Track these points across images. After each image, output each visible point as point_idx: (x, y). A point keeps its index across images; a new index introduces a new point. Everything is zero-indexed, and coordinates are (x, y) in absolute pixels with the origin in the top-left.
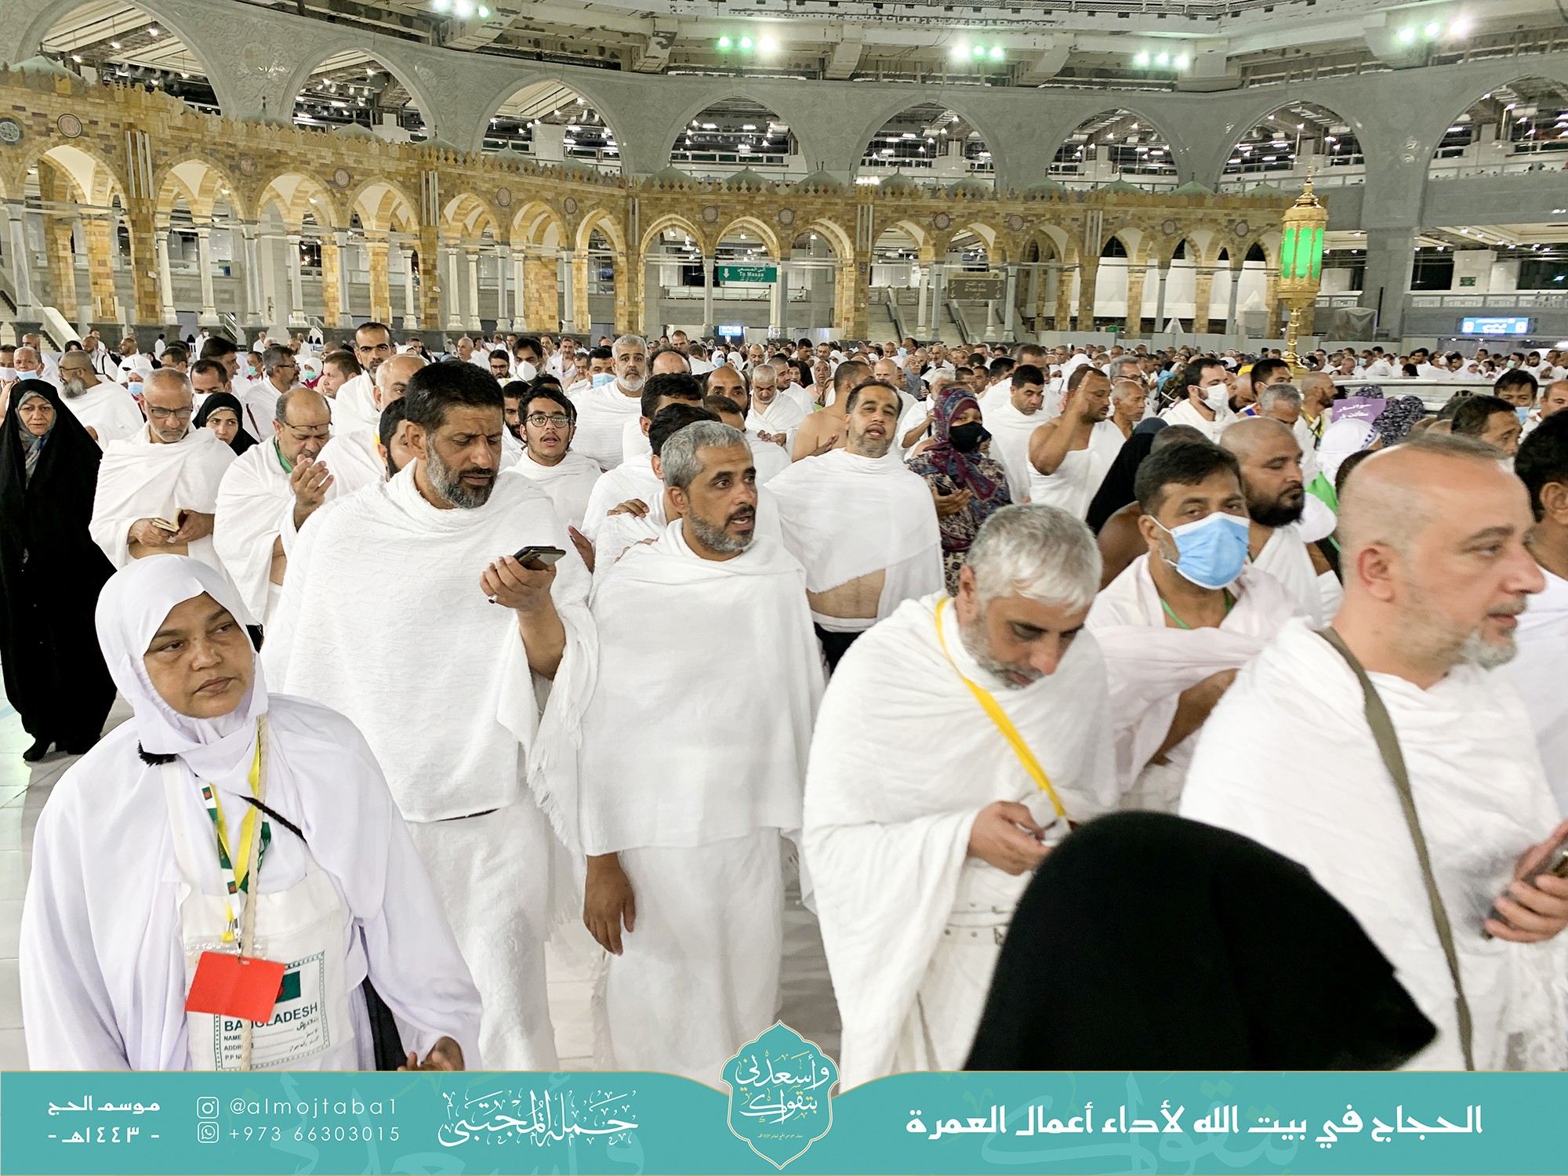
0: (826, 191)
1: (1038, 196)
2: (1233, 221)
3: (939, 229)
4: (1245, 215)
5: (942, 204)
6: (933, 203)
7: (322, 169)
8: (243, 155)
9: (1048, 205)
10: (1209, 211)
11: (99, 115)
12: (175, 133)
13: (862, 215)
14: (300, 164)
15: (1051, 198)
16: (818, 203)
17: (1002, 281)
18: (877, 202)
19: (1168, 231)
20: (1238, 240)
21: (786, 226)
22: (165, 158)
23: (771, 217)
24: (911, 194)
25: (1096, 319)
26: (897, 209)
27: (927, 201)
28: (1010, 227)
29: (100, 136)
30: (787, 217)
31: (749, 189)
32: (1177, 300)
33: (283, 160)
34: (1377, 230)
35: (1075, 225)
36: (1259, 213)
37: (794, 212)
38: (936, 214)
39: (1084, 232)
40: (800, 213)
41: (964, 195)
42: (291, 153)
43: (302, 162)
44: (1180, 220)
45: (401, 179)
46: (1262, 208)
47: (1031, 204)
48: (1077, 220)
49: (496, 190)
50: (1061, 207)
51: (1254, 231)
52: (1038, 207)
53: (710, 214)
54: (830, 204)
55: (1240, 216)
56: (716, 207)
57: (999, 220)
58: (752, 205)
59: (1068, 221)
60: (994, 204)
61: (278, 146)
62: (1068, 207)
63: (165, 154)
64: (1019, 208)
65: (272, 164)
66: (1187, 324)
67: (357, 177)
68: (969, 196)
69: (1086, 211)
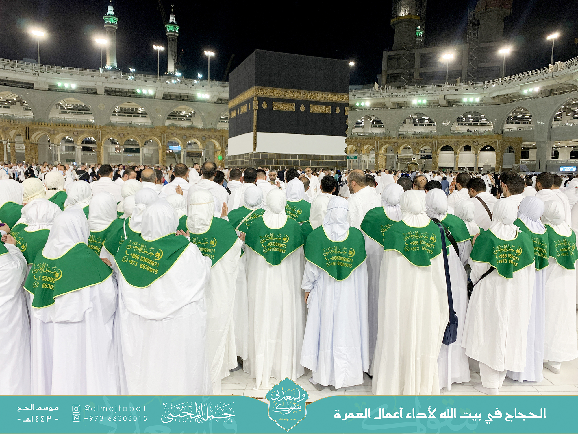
5: (396, 140)
6: (394, 140)
9: (423, 139)
37: (361, 144)
46: (482, 138)
47: (418, 139)
51: (480, 144)
52: (420, 140)
57: (410, 143)
60: (409, 140)
62: (428, 140)
64: (415, 141)
68: (403, 138)
69: (433, 141)
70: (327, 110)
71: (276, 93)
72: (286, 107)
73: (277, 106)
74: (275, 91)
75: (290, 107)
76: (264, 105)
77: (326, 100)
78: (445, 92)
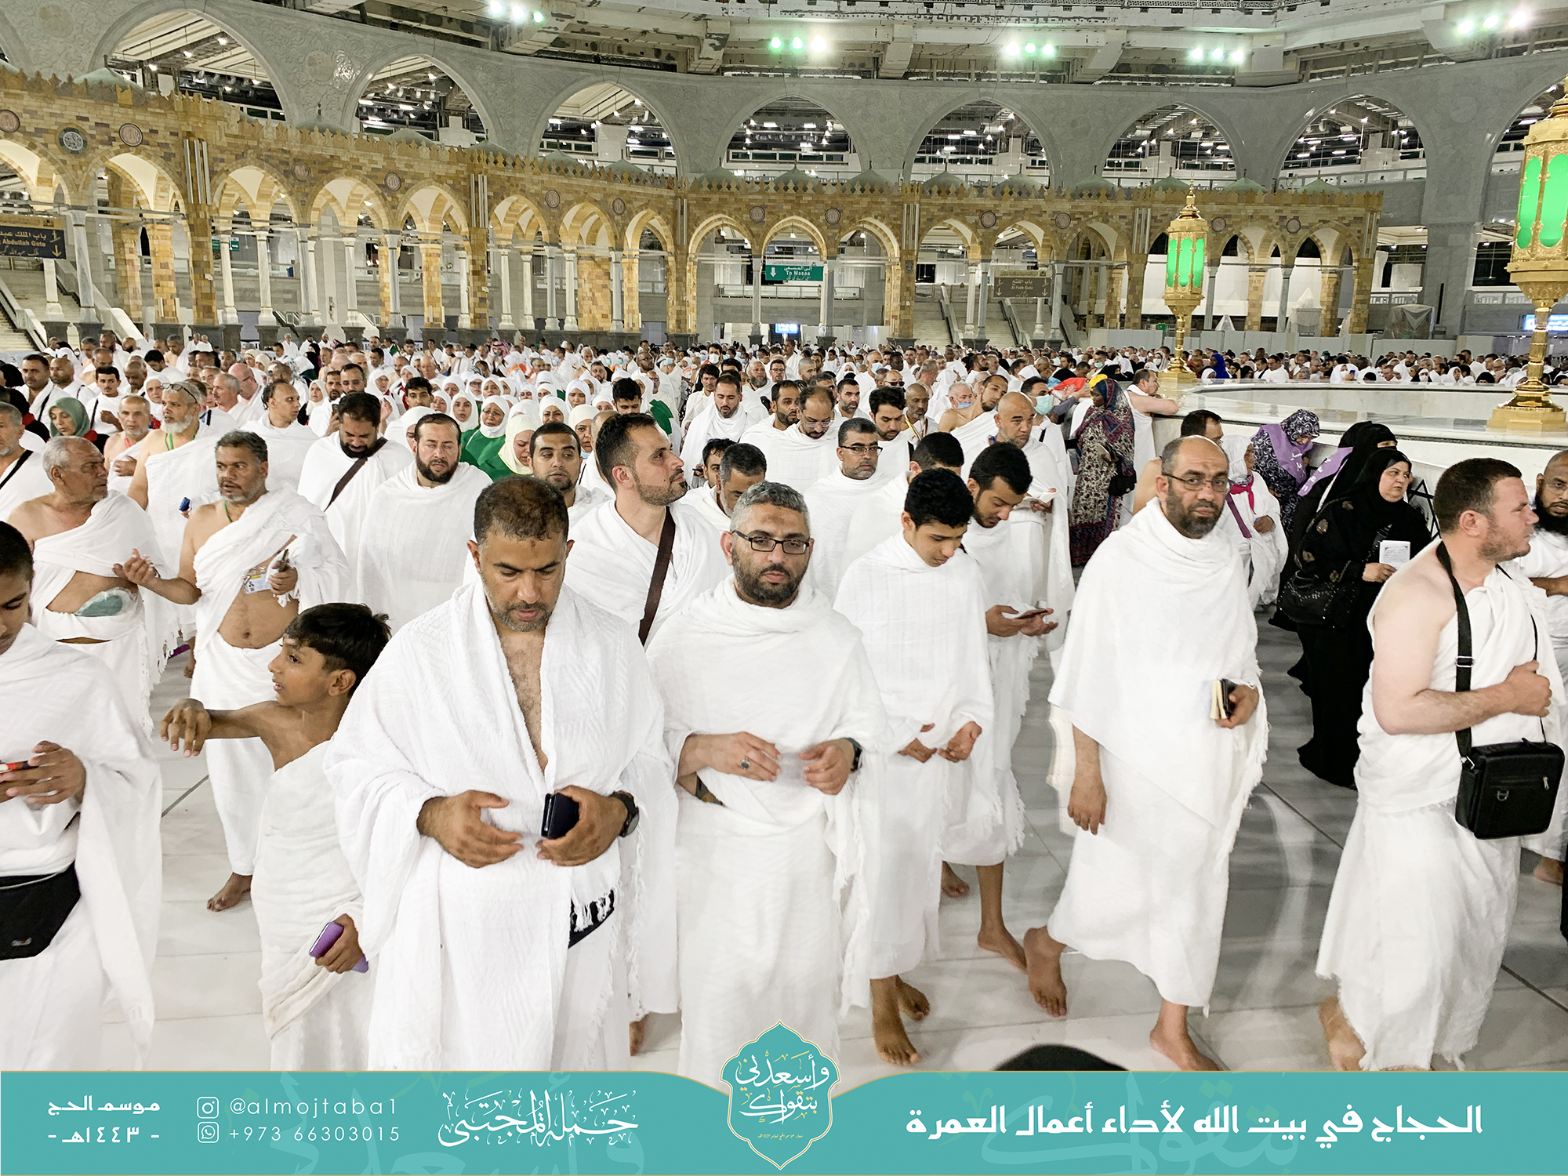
0: (872, 190)
1: (1086, 194)
2: (1285, 217)
3: (985, 227)
4: (1297, 212)
5: (988, 203)
6: (980, 201)
7: (374, 174)
8: (297, 161)
9: (1096, 203)
10: (1259, 208)
11: (160, 124)
12: (232, 140)
13: (908, 214)
14: (352, 169)
15: (1099, 195)
16: (865, 202)
17: (1048, 279)
18: (923, 201)
19: (1217, 229)
20: (1289, 237)
21: (832, 225)
22: (222, 165)
23: (818, 216)
24: (957, 193)
25: (1144, 317)
26: (943, 208)
27: (973, 199)
28: (1057, 224)
29: (159, 145)
30: (833, 216)
31: (795, 189)
32: (1229, 298)
33: (336, 165)
34: (1437, 226)
35: (1123, 223)
36: (1312, 209)
37: (840, 212)
38: (982, 213)
39: (1132, 230)
40: (846, 212)
41: (1011, 193)
42: (343, 159)
43: (355, 167)
44: (1230, 216)
45: (451, 182)
46: (1314, 204)
47: (1077, 202)
48: (1125, 217)
49: (545, 192)
50: (1108, 204)
51: (1307, 227)
52: (1085, 204)
53: (757, 214)
54: (876, 203)
55: (1292, 212)
56: (763, 207)
57: (1046, 218)
58: (799, 204)
59: (1116, 218)
60: (1041, 202)
61: (331, 152)
62: (1115, 205)
63: (222, 161)
64: (1066, 206)
65: (326, 169)
66: (1238, 322)
67: (408, 181)
68: (1015, 194)
69: (1134, 208)
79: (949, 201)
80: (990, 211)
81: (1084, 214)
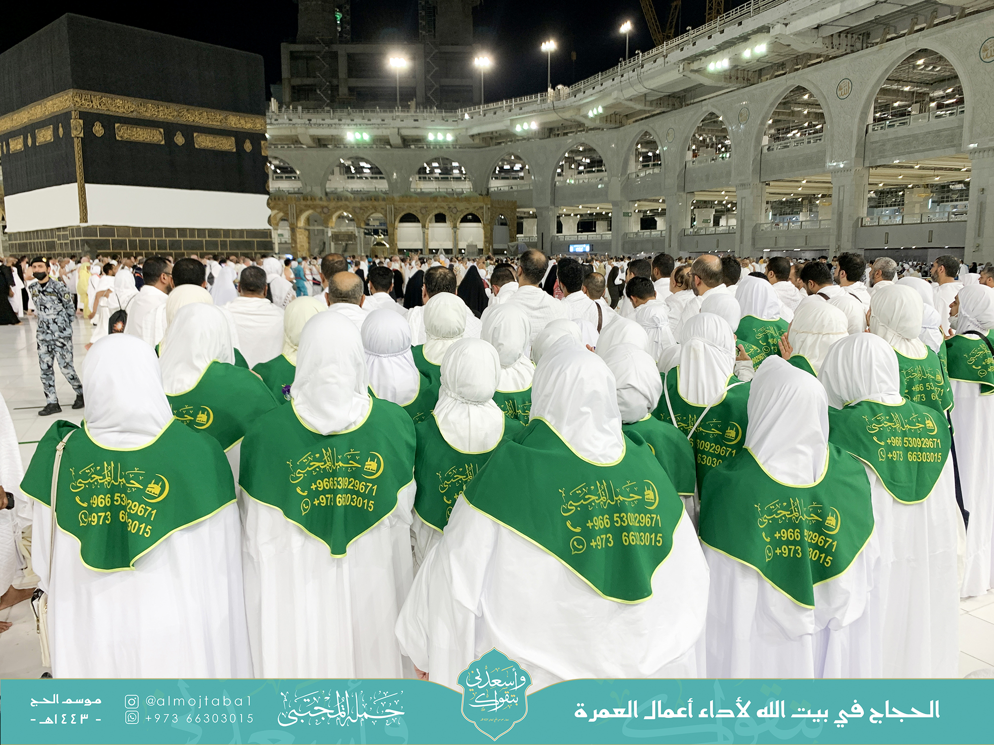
3: (325, 214)
5: (325, 203)
6: (321, 203)
9: (370, 202)
13: (290, 209)
15: (371, 199)
17: (354, 234)
18: (297, 203)
19: (423, 212)
20: (453, 215)
24: (311, 200)
26: (306, 206)
27: (318, 202)
28: (355, 212)
38: (323, 207)
39: (386, 213)
41: (334, 199)
47: (363, 203)
48: (383, 208)
50: (376, 203)
52: (366, 203)
57: (350, 209)
59: (379, 209)
60: (347, 203)
68: (336, 200)
69: (386, 205)
70: (227, 144)
71: (120, 105)
72: (145, 135)
73: (124, 133)
74: (119, 102)
75: (155, 136)
76: (97, 128)
77: (223, 126)
78: (398, 123)
79: (309, 203)
80: (326, 207)
81: (366, 207)
